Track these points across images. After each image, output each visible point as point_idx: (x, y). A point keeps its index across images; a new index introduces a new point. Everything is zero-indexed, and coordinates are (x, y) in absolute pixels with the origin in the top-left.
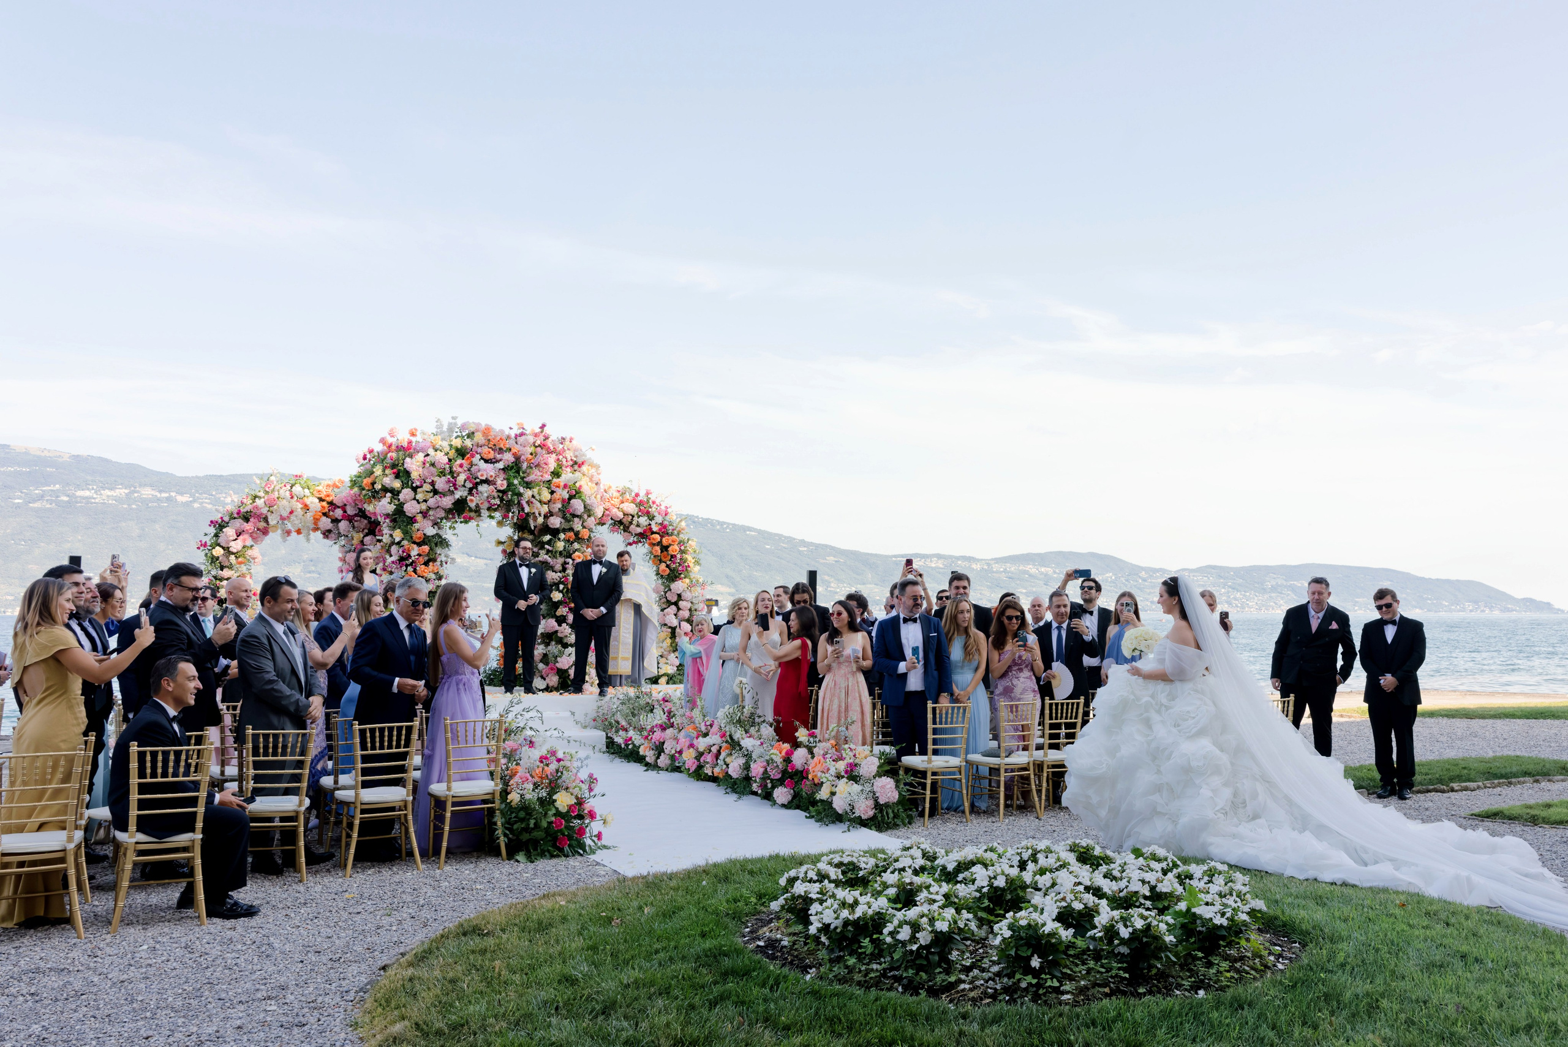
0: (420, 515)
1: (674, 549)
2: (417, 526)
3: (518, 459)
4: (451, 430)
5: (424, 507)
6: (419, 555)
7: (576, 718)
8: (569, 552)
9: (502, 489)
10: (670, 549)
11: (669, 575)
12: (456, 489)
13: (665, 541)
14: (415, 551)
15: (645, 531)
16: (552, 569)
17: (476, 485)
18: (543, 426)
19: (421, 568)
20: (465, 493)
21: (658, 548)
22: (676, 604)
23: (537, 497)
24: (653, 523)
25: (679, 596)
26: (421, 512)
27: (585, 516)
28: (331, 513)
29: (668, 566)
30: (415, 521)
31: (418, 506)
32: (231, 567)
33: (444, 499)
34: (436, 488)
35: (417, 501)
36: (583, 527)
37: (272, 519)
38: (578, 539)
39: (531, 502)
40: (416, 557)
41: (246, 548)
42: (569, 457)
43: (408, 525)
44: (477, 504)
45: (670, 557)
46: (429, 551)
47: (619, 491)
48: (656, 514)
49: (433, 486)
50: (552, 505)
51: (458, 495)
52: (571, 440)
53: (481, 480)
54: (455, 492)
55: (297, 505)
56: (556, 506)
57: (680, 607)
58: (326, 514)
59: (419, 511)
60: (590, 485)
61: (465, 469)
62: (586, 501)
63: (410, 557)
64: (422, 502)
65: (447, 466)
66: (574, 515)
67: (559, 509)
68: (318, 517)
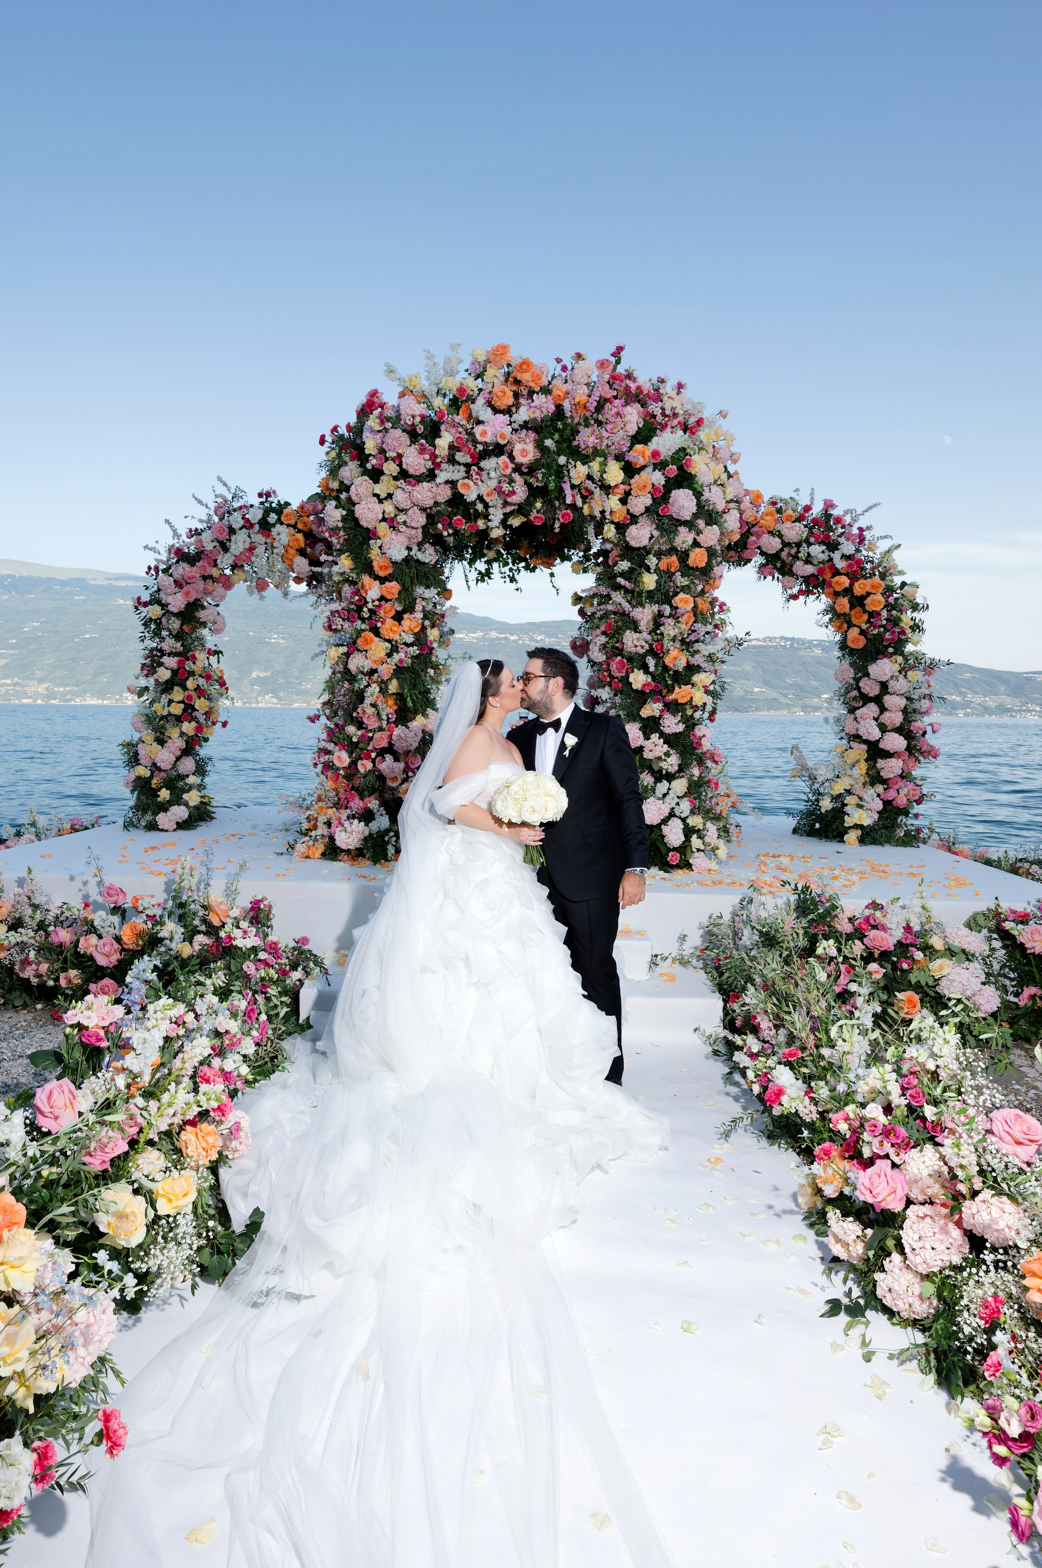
0: (384, 525)
1: (876, 602)
2: (376, 545)
3: (560, 404)
5: (389, 508)
6: (382, 599)
8: (666, 594)
9: (525, 462)
10: (867, 601)
11: (864, 648)
12: (437, 466)
13: (858, 588)
14: (373, 591)
15: (822, 570)
16: (635, 627)
17: (478, 457)
18: (618, 352)
19: (388, 627)
20: (457, 475)
21: (846, 600)
22: (878, 700)
23: (597, 476)
24: (837, 556)
25: (885, 685)
26: (384, 519)
27: (701, 524)
28: (309, 550)
29: (863, 632)
30: (376, 537)
31: (378, 508)
32: (178, 636)
33: (418, 488)
34: (404, 466)
35: (376, 495)
36: (696, 544)
37: (225, 561)
38: (686, 569)
39: (587, 489)
40: (377, 603)
41: (194, 606)
42: (673, 409)
43: (362, 544)
44: (480, 498)
45: (865, 617)
46: (400, 593)
47: (774, 504)
48: (842, 540)
49: (400, 465)
50: (632, 500)
51: (442, 476)
52: (680, 386)
53: (485, 444)
54: (437, 472)
55: (259, 539)
56: (641, 502)
57: (886, 705)
58: (302, 552)
59: (380, 516)
60: (712, 465)
61: (460, 430)
62: (706, 495)
63: (366, 602)
64: (386, 498)
65: (418, 419)
66: (678, 520)
67: (647, 510)
68: (290, 556)
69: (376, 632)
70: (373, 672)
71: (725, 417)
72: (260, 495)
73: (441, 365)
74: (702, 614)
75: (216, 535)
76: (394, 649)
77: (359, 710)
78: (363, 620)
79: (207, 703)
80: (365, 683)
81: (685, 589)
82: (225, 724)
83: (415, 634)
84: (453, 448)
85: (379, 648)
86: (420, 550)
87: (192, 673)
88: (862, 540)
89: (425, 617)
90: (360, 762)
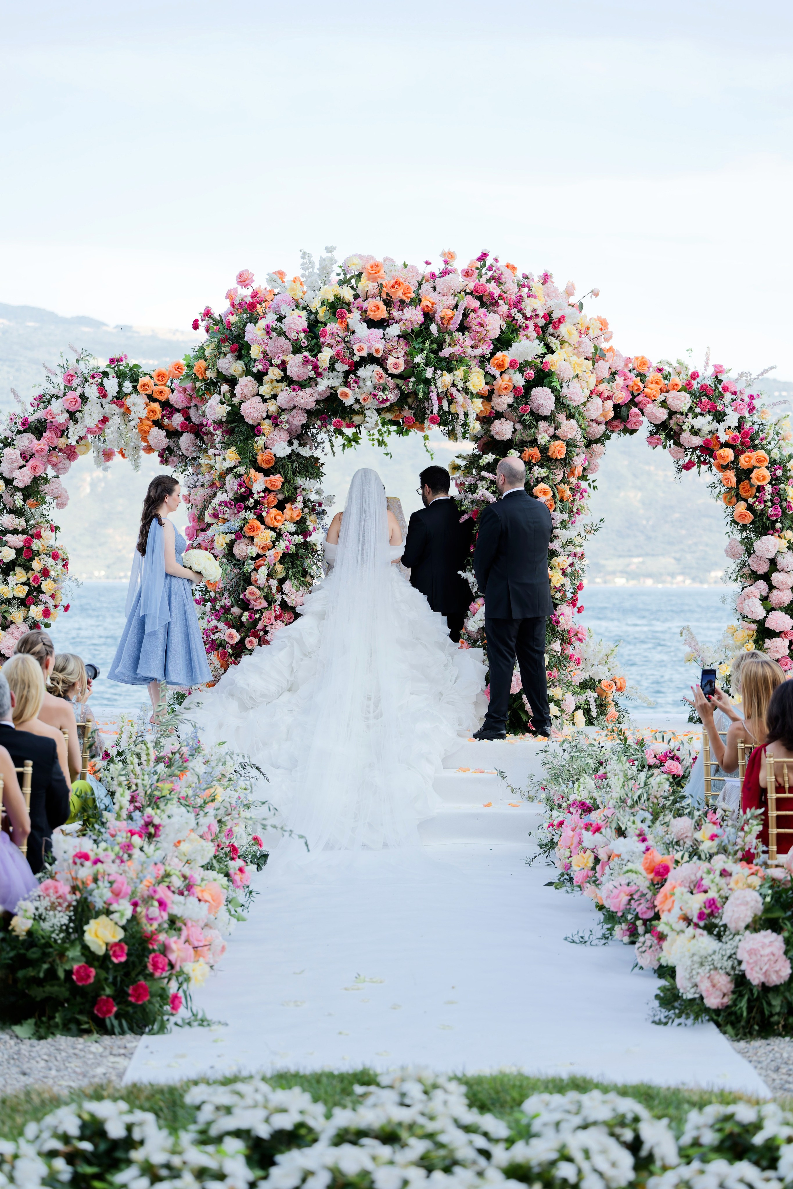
0: (268, 422)
1: (761, 476)
2: (260, 441)
3: (429, 316)
4: (325, 271)
5: (272, 407)
6: (266, 490)
7: (509, 781)
9: (396, 372)
10: (753, 475)
11: (753, 522)
12: (319, 375)
13: (744, 461)
15: (707, 442)
17: (355, 367)
18: (484, 256)
19: (271, 515)
20: (336, 382)
21: (731, 475)
22: (766, 577)
23: (460, 385)
24: (722, 426)
25: (773, 562)
26: (268, 417)
27: (561, 417)
28: (166, 421)
29: (750, 508)
30: (260, 433)
31: (262, 407)
32: (19, 513)
33: (300, 393)
34: (288, 374)
35: (262, 396)
36: (555, 437)
37: (75, 432)
38: (547, 460)
39: (451, 395)
40: (262, 494)
41: (38, 481)
42: (534, 310)
43: (247, 439)
44: (357, 401)
45: (754, 491)
46: (283, 484)
47: (660, 370)
48: (728, 410)
49: (284, 370)
50: (495, 399)
51: (323, 384)
52: (546, 278)
53: (362, 358)
54: (318, 379)
55: (112, 409)
56: (504, 401)
57: (774, 583)
58: (158, 424)
59: (264, 415)
60: (574, 359)
61: (338, 339)
62: (565, 391)
63: (251, 494)
64: (270, 399)
65: (302, 335)
66: (538, 415)
67: (510, 406)
68: (146, 428)
69: (261, 519)
70: (258, 556)
71: (596, 295)
72: (112, 361)
73: (317, 266)
74: (561, 501)
75: (67, 405)
76: (279, 535)
77: (247, 592)
78: (247, 508)
79: (55, 585)
80: (252, 567)
81: (544, 480)
82: (66, 608)
83: (296, 523)
84: (333, 361)
85: (265, 536)
86: (300, 445)
87: (38, 553)
88: (752, 409)
89: (305, 506)
90: (247, 640)
